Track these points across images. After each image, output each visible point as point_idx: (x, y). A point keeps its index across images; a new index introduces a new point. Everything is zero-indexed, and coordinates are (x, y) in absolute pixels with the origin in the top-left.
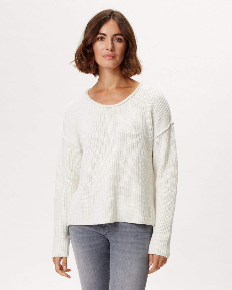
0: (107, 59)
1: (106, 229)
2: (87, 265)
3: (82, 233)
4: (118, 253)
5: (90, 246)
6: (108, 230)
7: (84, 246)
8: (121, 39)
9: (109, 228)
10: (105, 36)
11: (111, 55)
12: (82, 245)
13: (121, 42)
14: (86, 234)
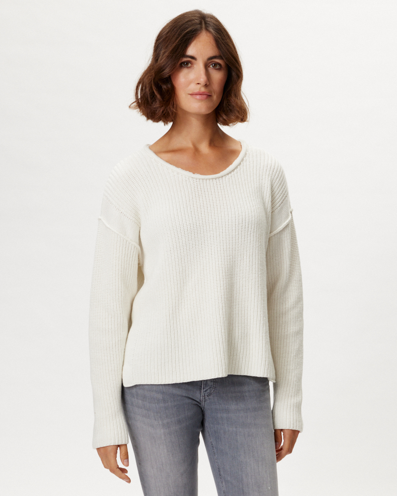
0: (197, 99)
1: (205, 391)
2: (173, 455)
3: (164, 401)
4: (234, 429)
5: (179, 422)
6: (208, 391)
7: (168, 423)
8: (220, 65)
9: (211, 389)
10: (193, 61)
11: (204, 92)
12: (165, 422)
13: (219, 69)
14: (171, 402)
